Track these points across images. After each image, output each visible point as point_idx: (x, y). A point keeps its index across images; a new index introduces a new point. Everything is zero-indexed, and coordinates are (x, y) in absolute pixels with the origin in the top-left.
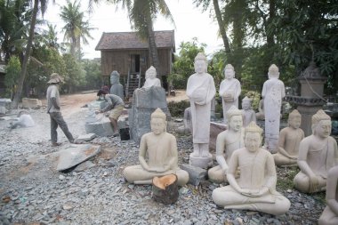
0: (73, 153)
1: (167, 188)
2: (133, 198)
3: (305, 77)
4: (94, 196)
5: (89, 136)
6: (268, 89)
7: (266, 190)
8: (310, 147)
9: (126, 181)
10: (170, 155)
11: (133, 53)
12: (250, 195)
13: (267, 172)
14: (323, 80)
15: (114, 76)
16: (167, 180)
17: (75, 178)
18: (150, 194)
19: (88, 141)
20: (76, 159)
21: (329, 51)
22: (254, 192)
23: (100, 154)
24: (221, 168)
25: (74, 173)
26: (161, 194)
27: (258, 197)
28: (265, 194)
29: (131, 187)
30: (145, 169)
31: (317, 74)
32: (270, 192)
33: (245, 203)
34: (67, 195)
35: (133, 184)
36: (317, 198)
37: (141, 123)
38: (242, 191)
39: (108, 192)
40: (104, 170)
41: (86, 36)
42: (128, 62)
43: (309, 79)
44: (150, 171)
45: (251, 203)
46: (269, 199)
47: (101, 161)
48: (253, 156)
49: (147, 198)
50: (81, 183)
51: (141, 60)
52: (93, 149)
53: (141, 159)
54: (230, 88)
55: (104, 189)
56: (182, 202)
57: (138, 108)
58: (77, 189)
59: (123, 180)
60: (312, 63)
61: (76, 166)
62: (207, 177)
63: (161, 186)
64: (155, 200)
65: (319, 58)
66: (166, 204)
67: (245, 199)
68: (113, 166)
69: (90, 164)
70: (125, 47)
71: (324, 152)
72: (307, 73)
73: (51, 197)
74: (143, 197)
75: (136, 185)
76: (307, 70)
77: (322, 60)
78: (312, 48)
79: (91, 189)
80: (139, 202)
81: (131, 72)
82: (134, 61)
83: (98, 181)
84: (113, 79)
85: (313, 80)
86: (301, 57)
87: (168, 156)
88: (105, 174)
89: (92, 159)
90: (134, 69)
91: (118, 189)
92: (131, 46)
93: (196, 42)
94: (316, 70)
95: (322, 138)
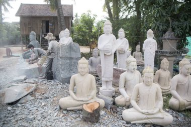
0: (16, 90)
1: (93, 111)
2: (69, 120)
3: (166, 37)
4: (39, 120)
5: (22, 77)
6: (146, 45)
7: (157, 110)
8: (178, 82)
9: (61, 108)
10: (91, 89)
11: (44, 19)
12: (148, 114)
13: (157, 98)
14: (176, 40)
15: (32, 35)
16: (93, 106)
17: (20, 108)
18: (79, 117)
19: (21, 81)
20: (19, 94)
21: (180, 21)
22: (150, 111)
23: (36, 90)
24: (123, 96)
25: (19, 105)
26: (89, 116)
27: (153, 114)
28: (157, 113)
29: (65, 112)
30: (74, 99)
31: (173, 36)
32: (160, 111)
33: (145, 119)
34: (17, 121)
35: (66, 110)
36: (184, 114)
37: (63, 68)
38: (143, 111)
39: (49, 117)
40: (41, 101)
41: (6, 5)
42: (41, 25)
43: (168, 39)
44: (78, 101)
45: (148, 118)
46: (160, 115)
47: (37, 95)
48: (148, 88)
49: (78, 119)
50: (26, 112)
51: (50, 24)
52: (31, 87)
53: (71, 92)
54: (122, 44)
55: (45, 114)
56: (103, 120)
57: (61, 57)
58: (24, 116)
59: (58, 108)
60: (170, 29)
61: (20, 99)
62: (114, 103)
63: (89, 111)
64: (85, 121)
65: (174, 26)
66: (93, 122)
67: (145, 116)
68: (48, 98)
69: (30, 98)
70: (38, 15)
71: (187, 85)
72: (167, 35)
73: (4, 124)
74: (75, 119)
75: (68, 111)
76: (167, 33)
77: (176, 27)
78: (170, 19)
79: (35, 115)
80: (73, 123)
81: (43, 33)
82: (44, 25)
83: (39, 109)
84: (31, 37)
85: (171, 40)
86: (163, 25)
87: (90, 89)
88: (43, 104)
89: (31, 94)
90: (45, 30)
91: (56, 114)
92: (42, 14)
93: (90, 13)
94: (172, 33)
95: (186, 76)
